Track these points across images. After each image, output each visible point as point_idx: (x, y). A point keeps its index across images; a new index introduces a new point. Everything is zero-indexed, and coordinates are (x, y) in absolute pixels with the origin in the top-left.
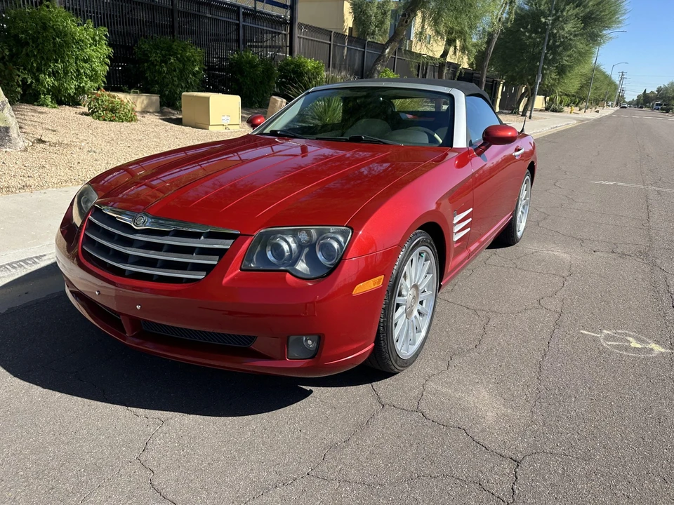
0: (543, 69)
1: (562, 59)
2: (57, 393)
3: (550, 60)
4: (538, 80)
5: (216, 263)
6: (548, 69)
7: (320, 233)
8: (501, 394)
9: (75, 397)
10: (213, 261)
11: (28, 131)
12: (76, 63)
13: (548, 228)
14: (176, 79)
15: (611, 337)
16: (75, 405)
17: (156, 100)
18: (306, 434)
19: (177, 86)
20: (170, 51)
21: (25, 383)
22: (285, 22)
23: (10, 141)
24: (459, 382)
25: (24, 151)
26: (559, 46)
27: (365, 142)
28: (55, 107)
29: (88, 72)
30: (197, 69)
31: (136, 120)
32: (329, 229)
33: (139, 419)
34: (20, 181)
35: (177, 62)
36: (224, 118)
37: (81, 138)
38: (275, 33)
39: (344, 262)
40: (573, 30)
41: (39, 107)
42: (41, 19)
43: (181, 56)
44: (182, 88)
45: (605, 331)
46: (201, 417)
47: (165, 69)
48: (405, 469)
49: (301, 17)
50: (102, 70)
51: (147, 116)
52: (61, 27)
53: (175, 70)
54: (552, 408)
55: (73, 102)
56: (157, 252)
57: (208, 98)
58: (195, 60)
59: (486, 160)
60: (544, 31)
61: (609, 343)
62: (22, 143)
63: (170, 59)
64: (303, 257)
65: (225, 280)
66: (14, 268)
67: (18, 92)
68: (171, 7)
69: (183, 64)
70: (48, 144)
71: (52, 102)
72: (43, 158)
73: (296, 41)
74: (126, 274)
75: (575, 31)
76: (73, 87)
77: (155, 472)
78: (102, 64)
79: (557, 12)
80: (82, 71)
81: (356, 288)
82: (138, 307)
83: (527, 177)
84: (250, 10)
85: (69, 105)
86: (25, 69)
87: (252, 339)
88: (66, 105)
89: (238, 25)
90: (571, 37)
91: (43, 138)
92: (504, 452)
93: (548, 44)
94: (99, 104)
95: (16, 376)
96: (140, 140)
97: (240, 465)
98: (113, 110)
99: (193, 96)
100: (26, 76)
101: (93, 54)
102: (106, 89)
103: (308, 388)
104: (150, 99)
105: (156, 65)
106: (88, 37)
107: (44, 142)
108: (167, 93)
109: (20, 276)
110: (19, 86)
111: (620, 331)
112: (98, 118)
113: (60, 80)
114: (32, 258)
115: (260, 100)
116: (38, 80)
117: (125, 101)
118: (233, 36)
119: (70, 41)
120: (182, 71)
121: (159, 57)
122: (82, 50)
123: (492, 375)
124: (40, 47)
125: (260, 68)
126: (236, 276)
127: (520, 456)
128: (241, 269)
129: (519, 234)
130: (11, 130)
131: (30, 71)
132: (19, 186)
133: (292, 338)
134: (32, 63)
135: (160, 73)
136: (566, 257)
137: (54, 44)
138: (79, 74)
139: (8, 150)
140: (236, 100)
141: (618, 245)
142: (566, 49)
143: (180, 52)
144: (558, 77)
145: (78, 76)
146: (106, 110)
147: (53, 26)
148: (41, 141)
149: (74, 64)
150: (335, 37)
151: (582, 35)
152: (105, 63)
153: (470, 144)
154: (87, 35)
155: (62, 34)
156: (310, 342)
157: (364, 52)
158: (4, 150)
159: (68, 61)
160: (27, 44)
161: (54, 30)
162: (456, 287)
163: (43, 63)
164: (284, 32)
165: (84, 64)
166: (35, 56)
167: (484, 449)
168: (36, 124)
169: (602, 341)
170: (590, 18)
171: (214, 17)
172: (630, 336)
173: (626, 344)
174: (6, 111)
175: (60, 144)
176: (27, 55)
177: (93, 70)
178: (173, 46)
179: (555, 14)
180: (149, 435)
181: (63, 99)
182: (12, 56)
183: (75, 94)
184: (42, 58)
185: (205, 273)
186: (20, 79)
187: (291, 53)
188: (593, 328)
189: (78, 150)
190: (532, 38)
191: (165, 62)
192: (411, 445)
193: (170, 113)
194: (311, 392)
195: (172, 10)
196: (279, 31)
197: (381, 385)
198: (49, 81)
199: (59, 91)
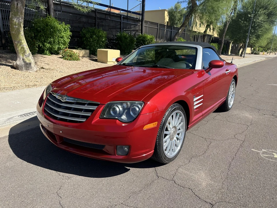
0: (250, 36)
1: (258, 32)
2: (32, 164)
3: (253, 32)
4: (247, 41)
5: (90, 115)
6: (252, 36)
7: (131, 104)
8: (210, 175)
9: (38, 167)
10: (89, 114)
11: (38, 64)
12: (58, 38)
13: (244, 104)
14: (95, 44)
15: (265, 153)
16: (37, 169)
17: (88, 52)
18: (124, 187)
19: (96, 46)
20: (94, 33)
21: (21, 160)
22: (139, 21)
23: (31, 68)
24: (193, 169)
25: (36, 72)
26: (257, 26)
27: (159, 67)
28: (50, 55)
29: (62, 42)
30: (104, 40)
31: (80, 60)
32: (135, 102)
33: (60, 176)
34: (33, 83)
35: (96, 37)
36: (113, 59)
37: (58, 67)
38: (135, 25)
39: (140, 116)
40: (263, 19)
41: (44, 55)
42: (46, 22)
43: (98, 35)
44: (98, 47)
45: (263, 150)
46: (84, 177)
47: (91, 40)
48: (163, 204)
49: (146, 18)
50: (68, 41)
51: (84, 58)
52: (53, 25)
53: (95, 40)
54: (232, 182)
55: (57, 53)
56: (69, 111)
57: (107, 51)
58: (103, 36)
59: (210, 75)
60: (250, 20)
61: (264, 155)
62: (35, 69)
63: (93, 36)
64: (125, 114)
65: (93, 122)
66: (25, 116)
67: (37, 50)
68: (95, 16)
69: (99, 38)
70: (45, 69)
71: (49, 53)
72: (42, 74)
73: (144, 28)
74: (58, 119)
75: (264, 20)
76: (57, 47)
77: (62, 198)
78: (68, 39)
79: (256, 12)
80: (60, 41)
81: (145, 127)
82: (61, 132)
83: (233, 82)
84: (125, 16)
85: (55, 54)
86: (39, 41)
87: (104, 146)
88: (54, 54)
89: (121, 22)
90: (262, 22)
91: (44, 67)
92: (208, 200)
93: (251, 26)
94: (66, 54)
95: (18, 157)
96: (80, 68)
97: (96, 197)
98: (71, 56)
99: (101, 50)
100: (40, 44)
101: (65, 35)
102: (69, 48)
103: (128, 168)
104: (85, 52)
105: (88, 38)
106: (62, 28)
107: (44, 68)
108: (92, 49)
109: (27, 119)
110: (37, 47)
111: (270, 150)
112: (65, 59)
113: (52, 45)
114: (32, 112)
115: (128, 51)
116: (44, 45)
117: (76, 53)
118: (119, 27)
119: (56, 30)
120: (98, 41)
121: (90, 35)
122: (60, 33)
123: (208, 167)
124: (45, 33)
125: (129, 39)
126: (97, 120)
127: (214, 203)
128: (99, 118)
129: (230, 107)
130: (32, 64)
131: (41, 42)
132: (32, 85)
133: (118, 147)
134: (42, 39)
135: (90, 41)
136: (251, 117)
137: (50, 31)
138: (59, 42)
139: (30, 71)
140: (118, 52)
141: (276, 112)
142: (260, 28)
143: (97, 33)
144: (256, 39)
145: (58, 43)
146: (68, 56)
147: (50, 24)
148: (42, 68)
149: (57, 39)
150: (159, 26)
151: (267, 21)
152: (69, 38)
153: (204, 68)
154: (63, 27)
155: (53, 27)
156: (126, 148)
157: (172, 31)
158: (29, 71)
159: (55, 38)
160: (41, 31)
161: (50, 26)
162: (199, 128)
163: (46, 38)
164: (139, 24)
165: (61, 39)
166: (43, 36)
167: (198, 198)
168: (42, 61)
169: (261, 154)
170: (271, 14)
171: (111, 19)
172: (275, 152)
173: (272, 156)
174: (30, 57)
175: (49, 69)
176: (40, 36)
177: (64, 41)
178: (95, 31)
179: (255, 13)
180: (63, 183)
181: (53, 52)
182: (35, 36)
183: (57, 50)
184: (46, 37)
185: (86, 119)
186: (38, 45)
187: (142, 33)
188: (257, 148)
189: (56, 71)
190: (245, 23)
191: (92, 37)
192: (167, 194)
193: (93, 57)
194: (129, 169)
195: (95, 17)
196: (137, 24)
197: (159, 169)
198: (48, 45)
199: (52, 49)
